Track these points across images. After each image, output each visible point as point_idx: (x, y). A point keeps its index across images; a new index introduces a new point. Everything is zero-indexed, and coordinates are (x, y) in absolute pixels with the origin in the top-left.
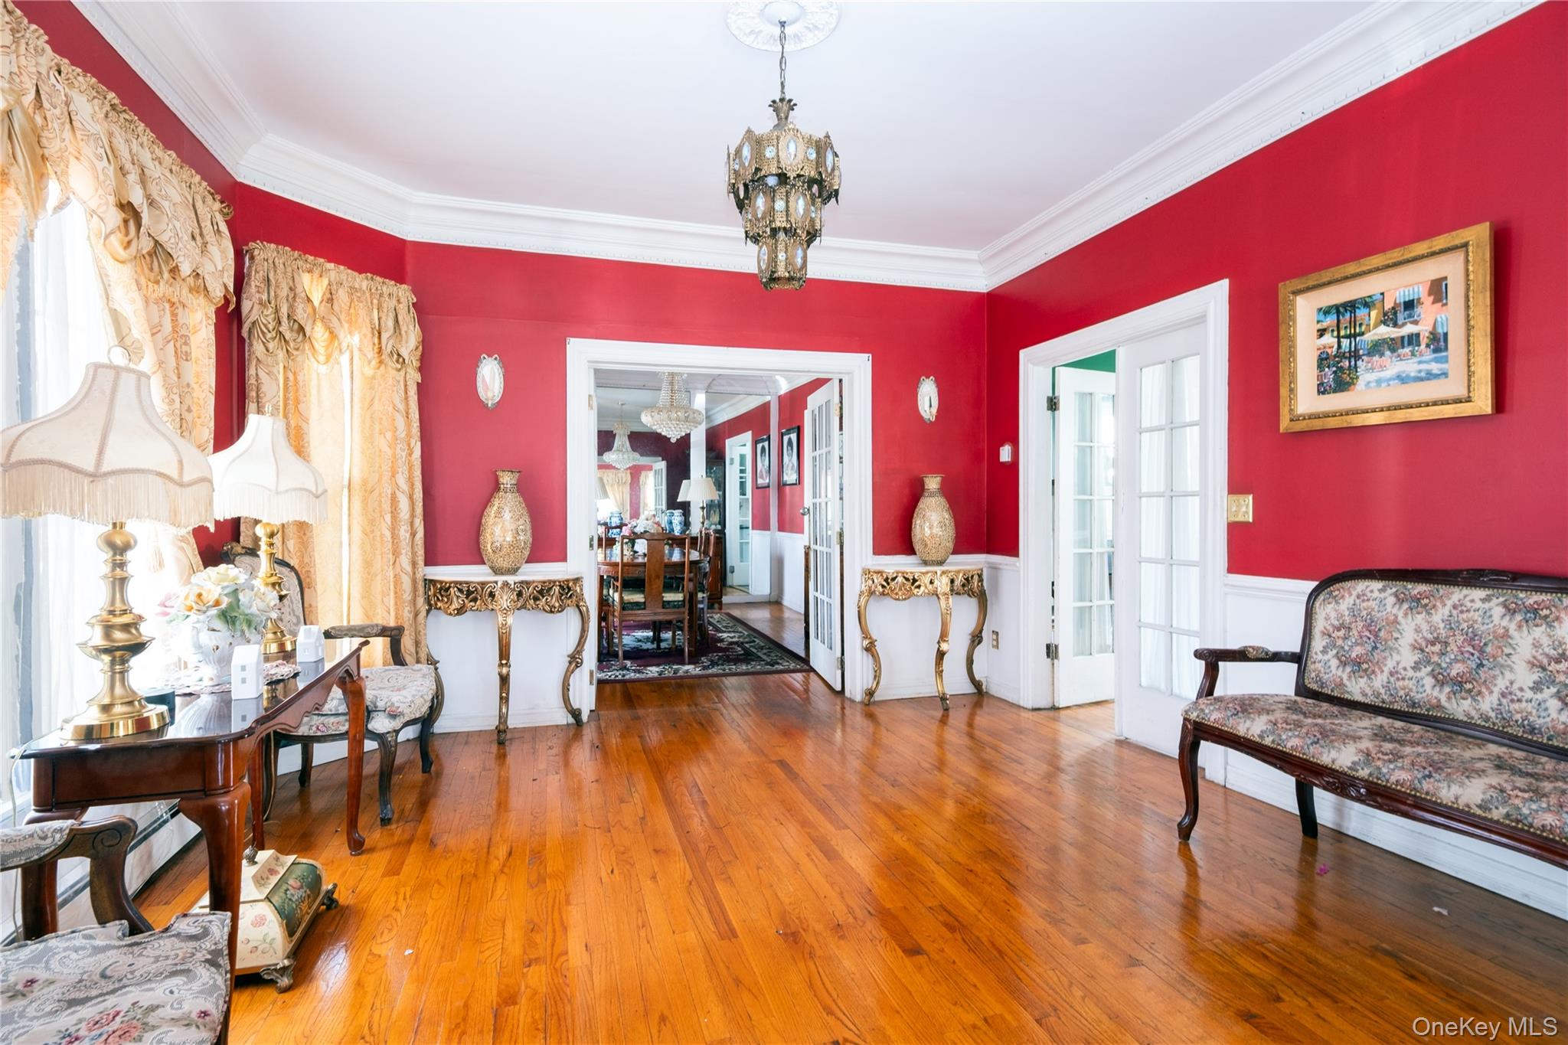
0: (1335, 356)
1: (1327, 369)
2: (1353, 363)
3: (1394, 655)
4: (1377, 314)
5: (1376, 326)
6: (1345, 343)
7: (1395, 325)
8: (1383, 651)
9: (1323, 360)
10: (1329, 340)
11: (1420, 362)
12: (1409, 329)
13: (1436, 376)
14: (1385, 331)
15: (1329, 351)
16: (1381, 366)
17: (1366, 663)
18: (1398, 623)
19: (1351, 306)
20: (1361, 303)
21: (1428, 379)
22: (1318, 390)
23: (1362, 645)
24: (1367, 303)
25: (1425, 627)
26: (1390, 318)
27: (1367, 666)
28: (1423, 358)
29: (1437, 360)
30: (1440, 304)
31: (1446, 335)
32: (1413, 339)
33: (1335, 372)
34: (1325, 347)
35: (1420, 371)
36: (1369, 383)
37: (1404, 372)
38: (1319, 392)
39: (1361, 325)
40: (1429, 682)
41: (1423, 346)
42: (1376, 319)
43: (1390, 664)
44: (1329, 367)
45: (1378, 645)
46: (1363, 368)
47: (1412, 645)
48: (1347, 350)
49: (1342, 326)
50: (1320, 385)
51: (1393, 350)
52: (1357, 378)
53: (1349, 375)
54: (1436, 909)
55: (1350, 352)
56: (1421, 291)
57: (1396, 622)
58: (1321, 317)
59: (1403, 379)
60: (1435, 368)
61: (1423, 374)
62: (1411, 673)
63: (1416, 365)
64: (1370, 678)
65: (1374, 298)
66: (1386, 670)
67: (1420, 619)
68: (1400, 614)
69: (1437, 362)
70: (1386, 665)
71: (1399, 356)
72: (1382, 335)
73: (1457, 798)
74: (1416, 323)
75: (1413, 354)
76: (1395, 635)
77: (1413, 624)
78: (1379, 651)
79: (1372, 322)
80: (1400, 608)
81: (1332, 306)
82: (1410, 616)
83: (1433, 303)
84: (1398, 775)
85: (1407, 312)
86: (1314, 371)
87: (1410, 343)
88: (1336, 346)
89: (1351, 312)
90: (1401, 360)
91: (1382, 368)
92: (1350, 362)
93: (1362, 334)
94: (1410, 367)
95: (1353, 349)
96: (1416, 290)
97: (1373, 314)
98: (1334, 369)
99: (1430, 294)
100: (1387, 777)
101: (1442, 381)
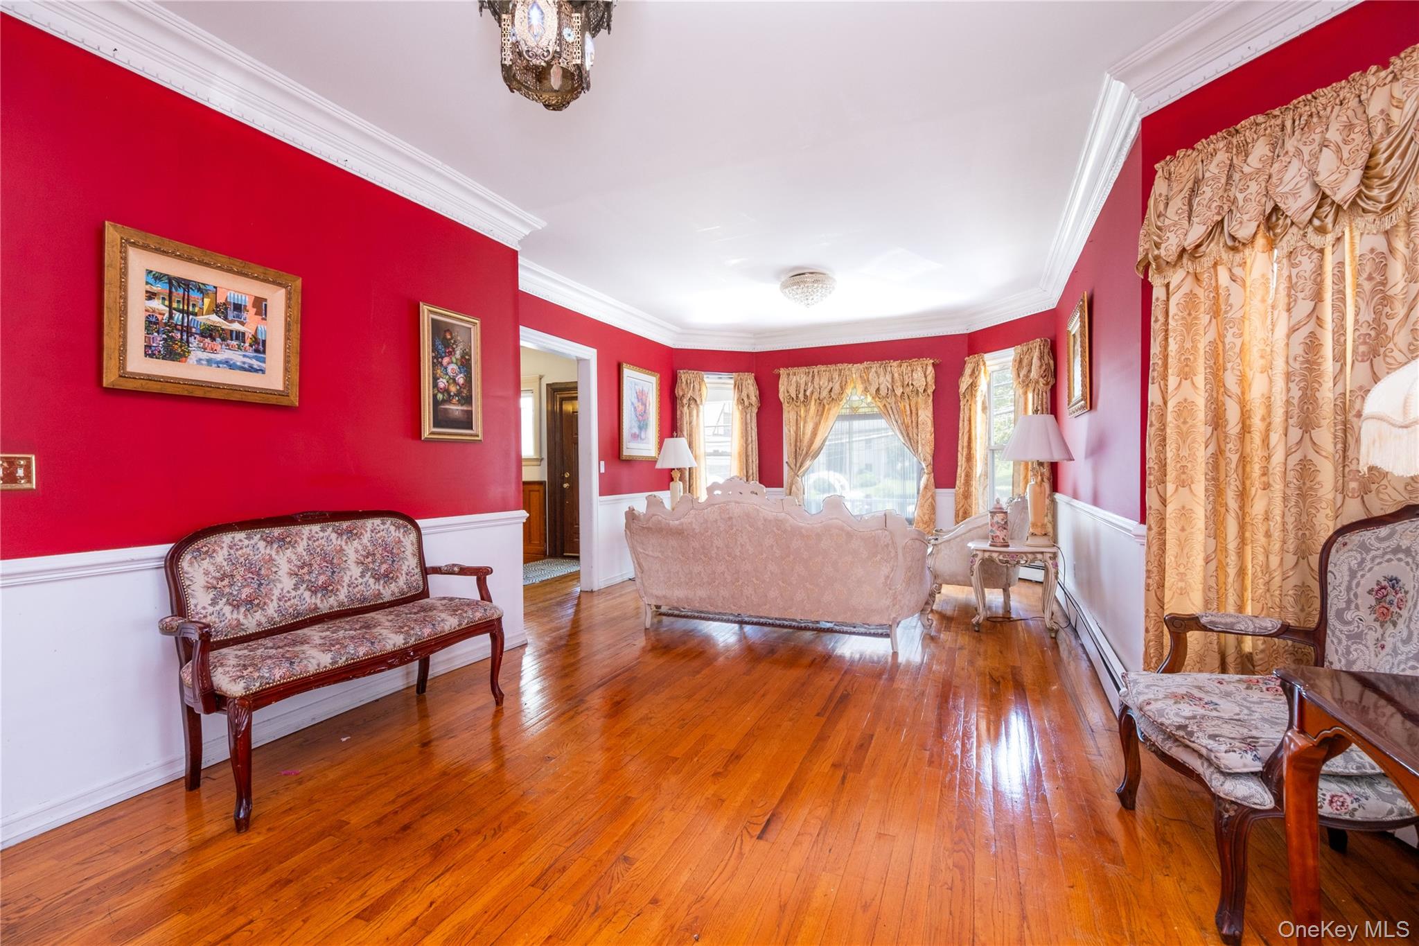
0: (166, 324)
1: (156, 334)
2: (185, 337)
3: (278, 584)
4: (210, 302)
5: (208, 313)
6: (178, 316)
7: (226, 318)
8: (267, 585)
9: (151, 323)
10: (157, 304)
11: (244, 356)
12: (236, 326)
13: (257, 371)
14: (215, 319)
15: (160, 317)
16: (212, 349)
17: (257, 598)
18: (273, 560)
19: (186, 284)
20: (195, 286)
21: (250, 371)
22: (145, 352)
23: (248, 585)
24: (202, 289)
25: (294, 557)
26: (220, 309)
27: (258, 601)
28: (247, 354)
29: (257, 359)
30: (260, 317)
31: (264, 342)
32: (240, 336)
33: (164, 339)
34: (154, 311)
35: (244, 363)
36: (201, 360)
37: (231, 360)
38: (146, 355)
39: (194, 305)
40: (307, 594)
41: (247, 345)
42: (209, 306)
43: (276, 592)
44: (158, 332)
45: (262, 582)
46: (195, 344)
47: (288, 573)
48: (180, 323)
49: (175, 298)
50: (148, 347)
51: (223, 340)
52: (189, 352)
53: (181, 347)
54: (344, 740)
55: (182, 325)
56: (248, 301)
57: (271, 559)
58: (152, 281)
59: (231, 366)
60: (256, 364)
61: (246, 366)
62: (293, 593)
63: (241, 357)
64: (263, 610)
65: (208, 288)
66: (274, 598)
67: (289, 552)
68: (273, 553)
69: (257, 360)
70: (273, 595)
71: (228, 345)
72: (214, 322)
73: (318, 665)
74: (242, 324)
75: (239, 348)
76: (274, 569)
77: (285, 558)
78: (264, 586)
79: (205, 308)
80: (271, 548)
81: (166, 275)
82: (281, 553)
83: (256, 314)
84: (278, 674)
85: (235, 312)
86: (143, 333)
87: (237, 338)
88: (167, 315)
89: (184, 290)
90: (229, 349)
91: (214, 351)
92: (182, 335)
93: (196, 314)
94: (237, 357)
95: (186, 325)
96: (244, 298)
97: (207, 301)
98: (165, 336)
99: (253, 307)
100: (273, 678)
101: (260, 375)
